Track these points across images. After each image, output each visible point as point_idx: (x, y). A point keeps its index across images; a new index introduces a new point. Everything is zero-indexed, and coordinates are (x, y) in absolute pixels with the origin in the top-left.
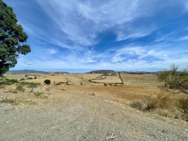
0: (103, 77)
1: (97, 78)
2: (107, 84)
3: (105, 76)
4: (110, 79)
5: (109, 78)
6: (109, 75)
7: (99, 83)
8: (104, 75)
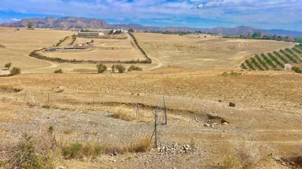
0: (80, 41)
1: (58, 45)
2: (107, 65)
3: (89, 40)
4: (107, 49)
5: (103, 45)
6: (100, 34)
7: (74, 61)
8: (80, 35)
